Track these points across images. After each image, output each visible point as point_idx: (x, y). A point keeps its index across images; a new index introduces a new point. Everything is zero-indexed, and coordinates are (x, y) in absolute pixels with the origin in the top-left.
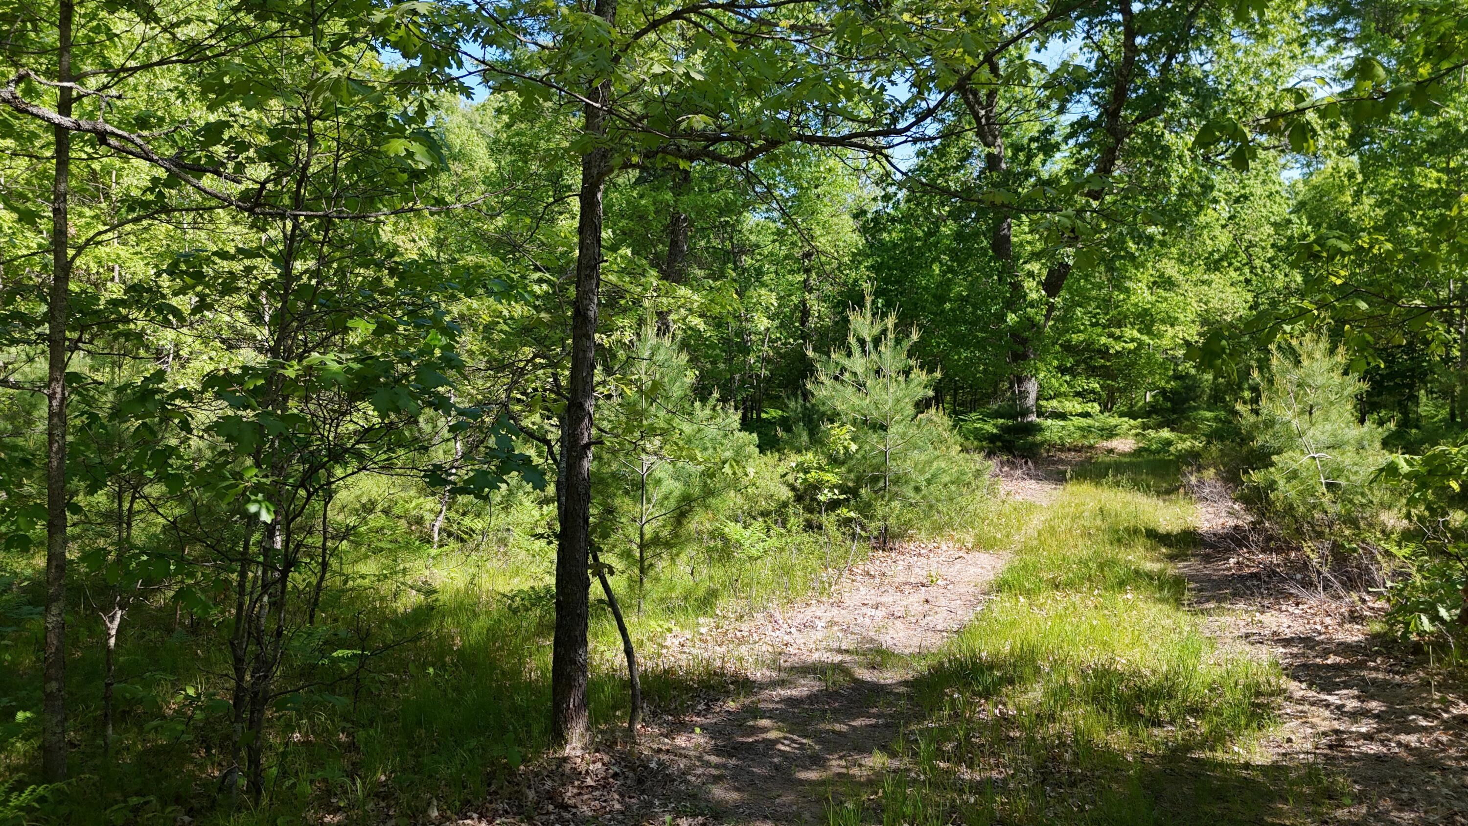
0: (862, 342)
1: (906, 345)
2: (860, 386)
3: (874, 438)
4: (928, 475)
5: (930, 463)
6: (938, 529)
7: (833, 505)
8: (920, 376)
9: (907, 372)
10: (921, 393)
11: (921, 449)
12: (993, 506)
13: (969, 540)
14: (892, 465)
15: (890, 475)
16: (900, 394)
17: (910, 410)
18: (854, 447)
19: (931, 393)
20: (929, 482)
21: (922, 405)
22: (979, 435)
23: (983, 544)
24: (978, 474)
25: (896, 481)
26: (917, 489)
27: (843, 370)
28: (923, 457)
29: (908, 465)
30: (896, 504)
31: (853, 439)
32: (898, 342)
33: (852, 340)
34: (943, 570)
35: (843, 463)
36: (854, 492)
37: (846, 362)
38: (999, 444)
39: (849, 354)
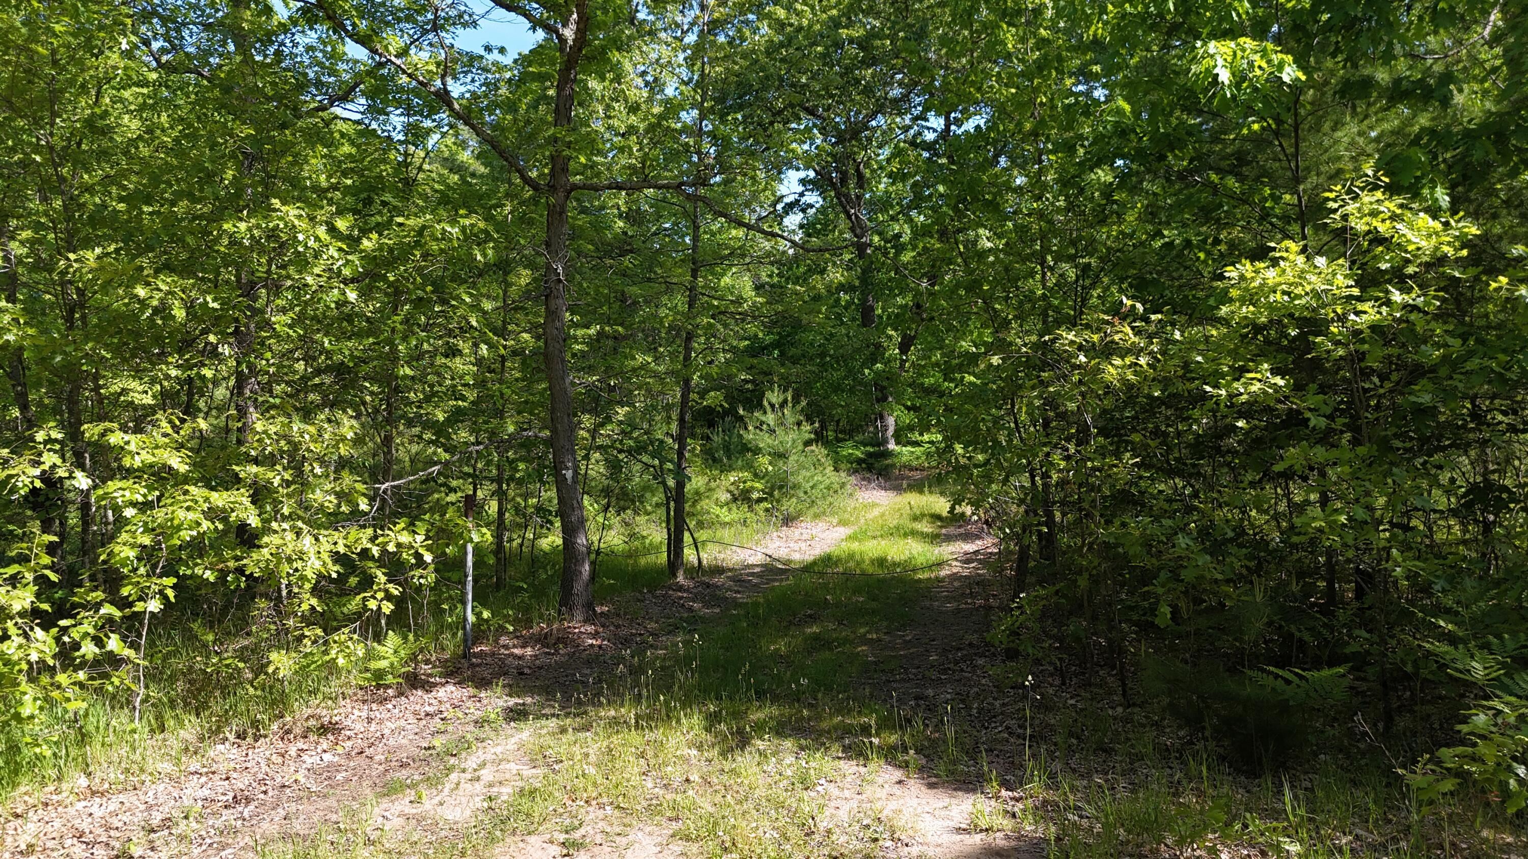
0: (772, 406)
1: (798, 408)
2: (772, 431)
3: (781, 463)
4: (811, 484)
5: (812, 477)
6: (816, 516)
7: (760, 500)
8: (806, 427)
9: (799, 424)
10: (807, 436)
11: (808, 469)
12: (851, 503)
13: (835, 521)
14: (791, 478)
15: (790, 484)
16: (795, 437)
17: (801, 447)
18: (770, 468)
19: (813, 436)
20: (812, 488)
21: (808, 443)
22: (850, 459)
23: (842, 523)
24: (843, 486)
25: (794, 487)
26: (806, 493)
27: (762, 423)
28: (808, 474)
29: (800, 479)
30: (794, 500)
31: (770, 463)
32: (794, 406)
33: (765, 403)
34: (820, 535)
35: (763, 478)
36: (771, 494)
37: (763, 418)
38: (864, 465)
39: (765, 413)
